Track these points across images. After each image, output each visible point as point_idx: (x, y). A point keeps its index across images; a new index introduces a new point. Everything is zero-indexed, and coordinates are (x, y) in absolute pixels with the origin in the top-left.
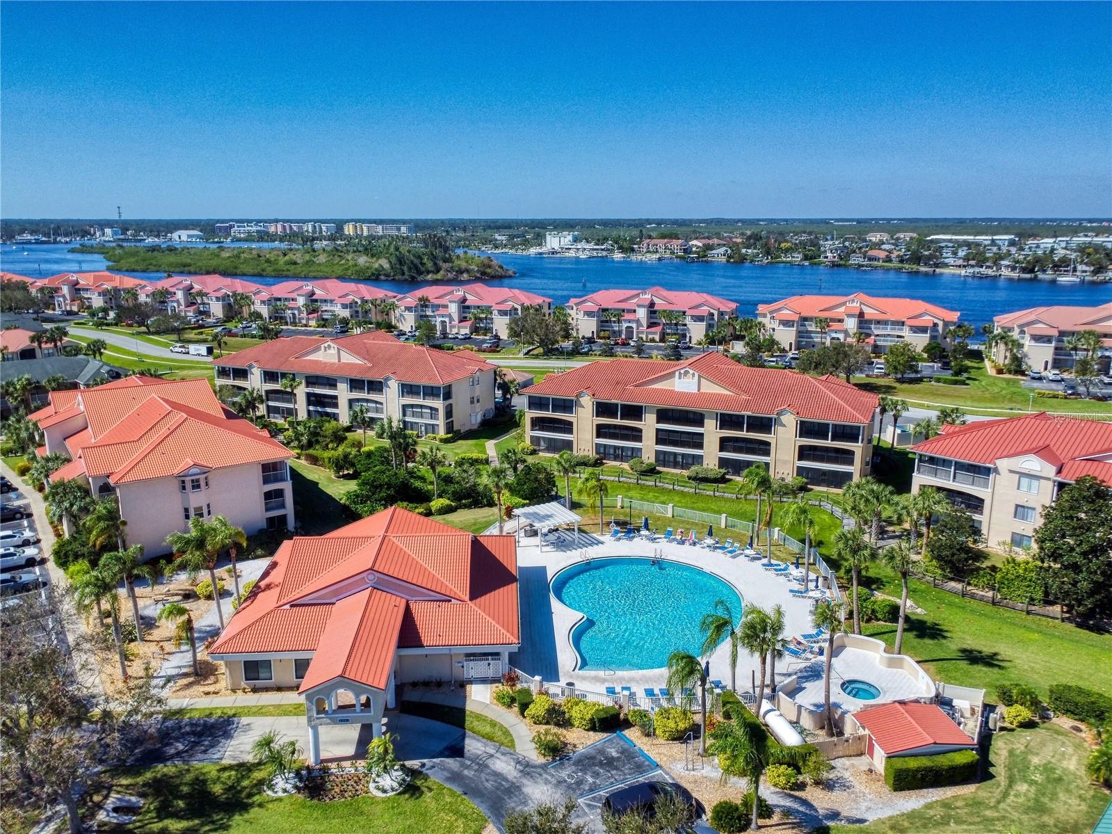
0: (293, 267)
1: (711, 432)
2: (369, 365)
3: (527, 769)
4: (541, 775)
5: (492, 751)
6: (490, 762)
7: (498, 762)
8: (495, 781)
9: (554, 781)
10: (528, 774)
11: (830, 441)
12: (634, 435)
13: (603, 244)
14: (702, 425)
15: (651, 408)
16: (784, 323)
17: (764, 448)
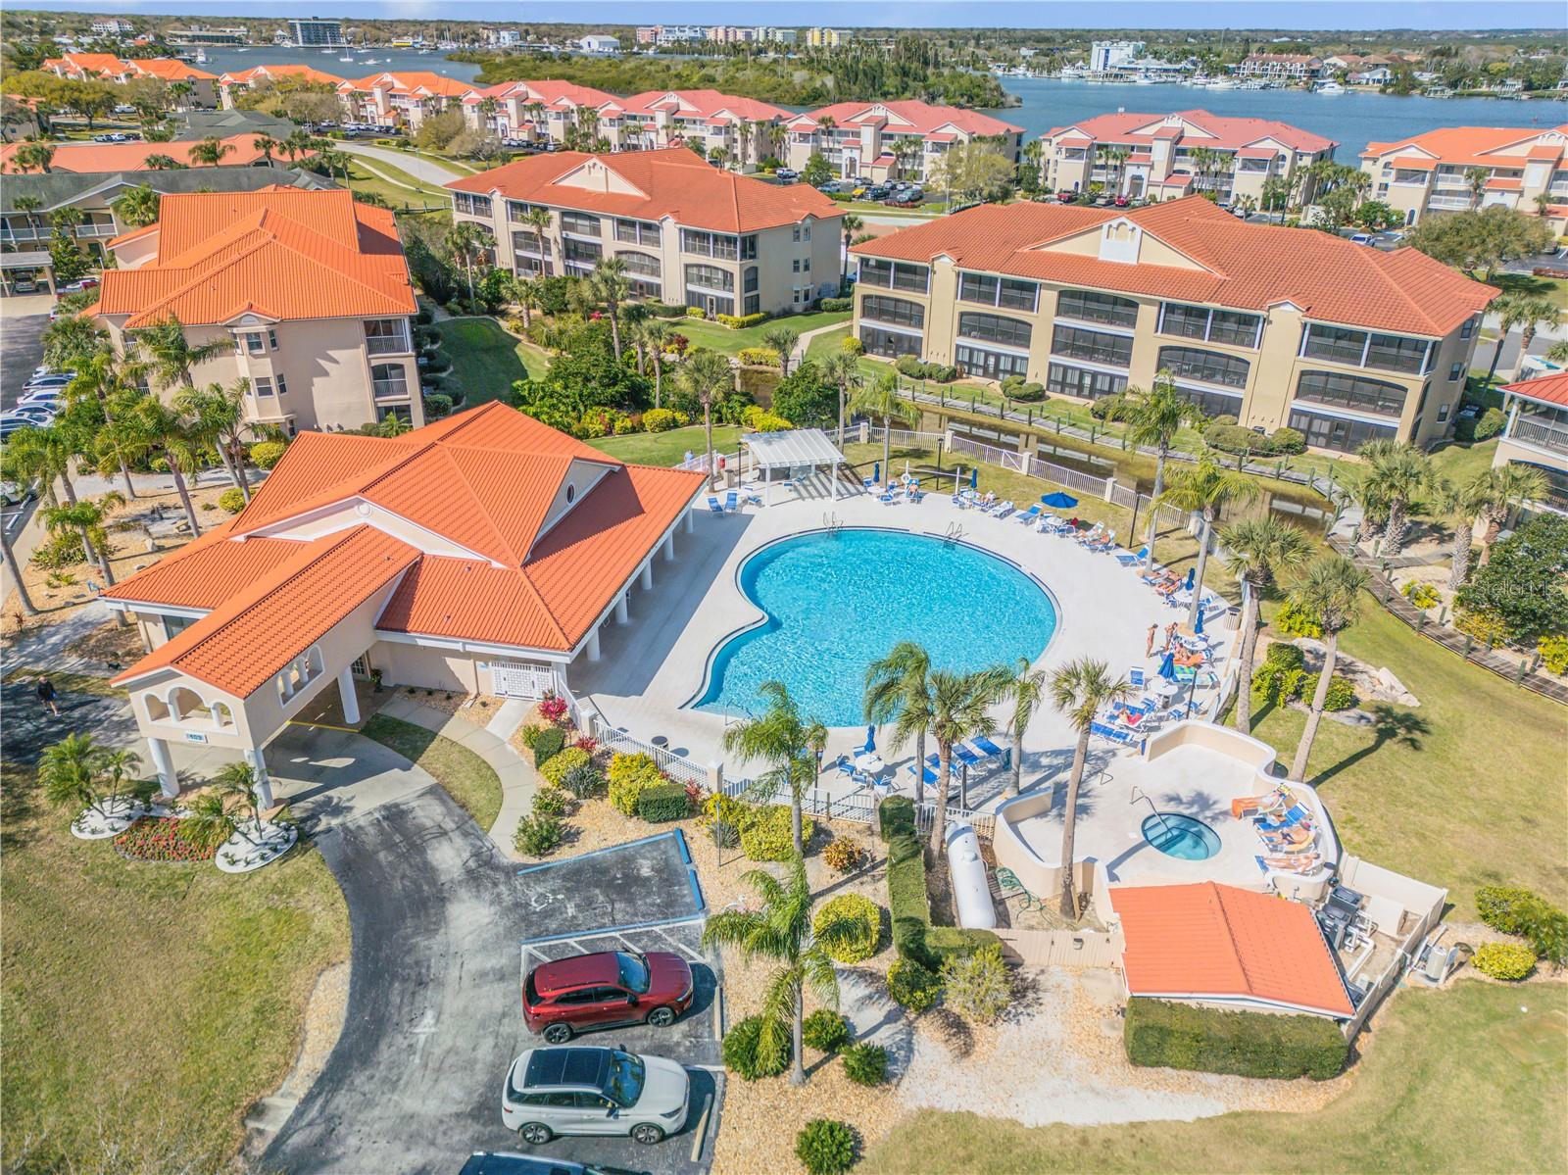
1: (1147, 335)
2: (648, 198)
3: (482, 868)
4: (496, 885)
5: (449, 825)
6: (433, 845)
7: (446, 846)
8: (414, 882)
9: (508, 900)
10: (478, 878)
11: (1362, 367)
12: (1019, 334)
13: (1180, 61)
14: (1131, 321)
15: (1050, 287)
16: (1404, 175)
17: (1237, 371)
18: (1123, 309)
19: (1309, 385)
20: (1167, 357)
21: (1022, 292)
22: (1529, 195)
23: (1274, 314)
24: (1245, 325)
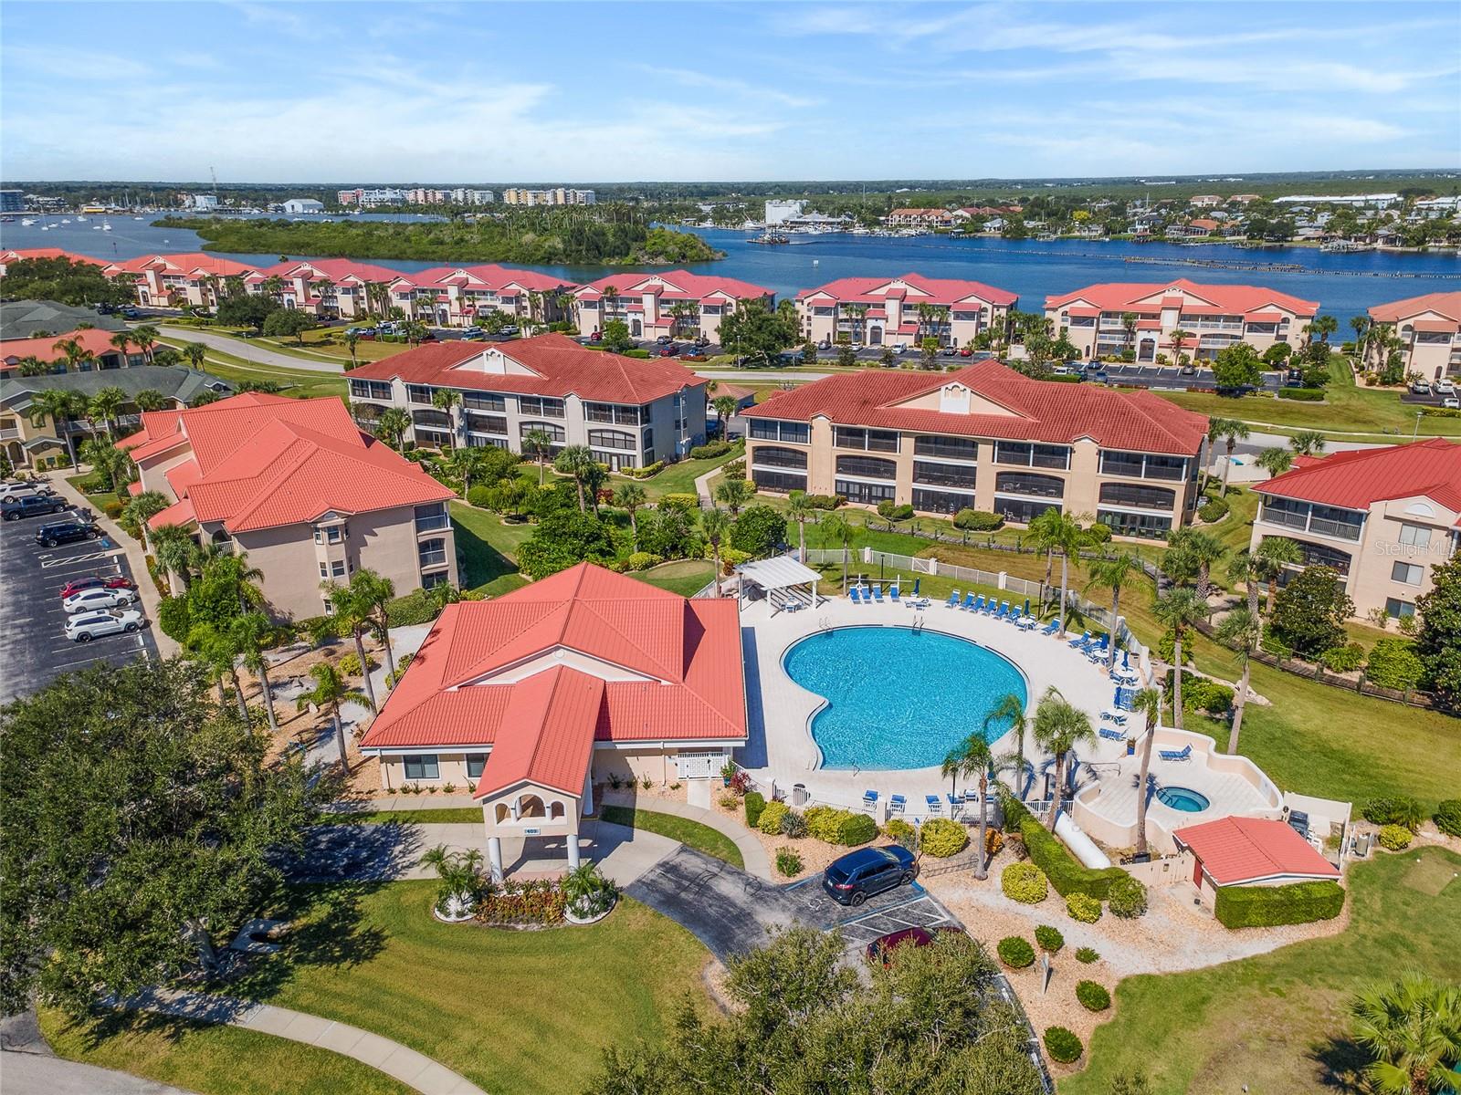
0: (441, 247)
1: (986, 464)
2: (545, 378)
3: (760, 891)
4: (777, 900)
5: (716, 870)
6: (714, 883)
7: (722, 882)
8: (721, 907)
9: (793, 907)
10: (761, 898)
11: (1143, 478)
12: (888, 469)
13: (839, 216)
14: (974, 456)
15: (908, 435)
16: (1079, 320)
17: (1056, 486)
18: (967, 447)
19: (1107, 492)
20: (1003, 480)
21: (887, 439)
22: (1167, 332)
23: (1077, 446)
24: (1057, 455)
